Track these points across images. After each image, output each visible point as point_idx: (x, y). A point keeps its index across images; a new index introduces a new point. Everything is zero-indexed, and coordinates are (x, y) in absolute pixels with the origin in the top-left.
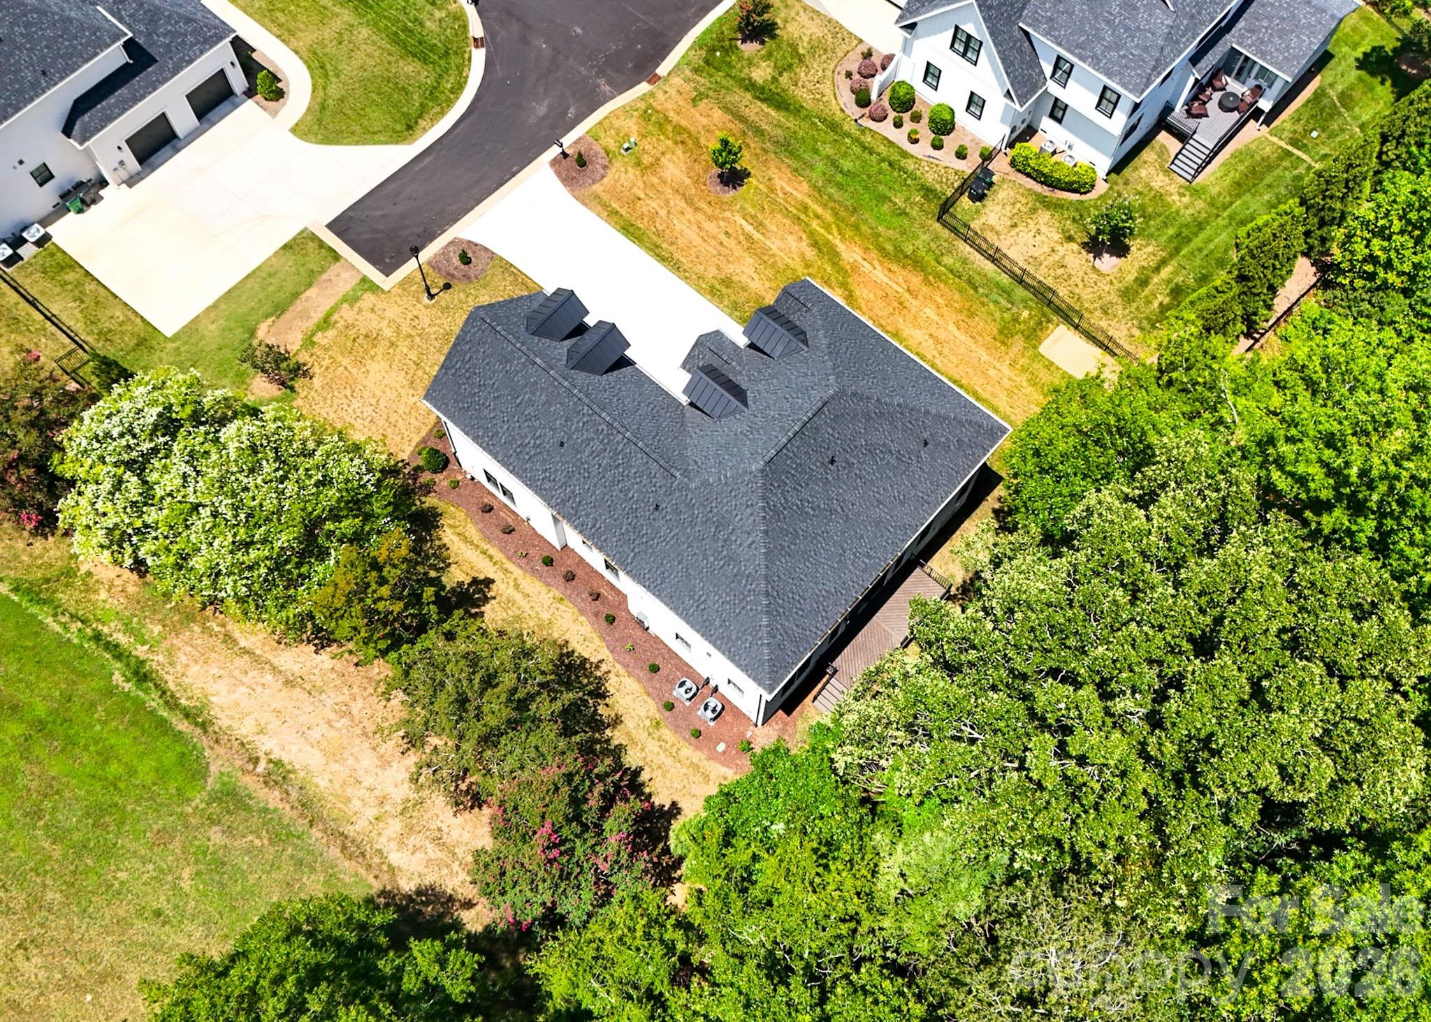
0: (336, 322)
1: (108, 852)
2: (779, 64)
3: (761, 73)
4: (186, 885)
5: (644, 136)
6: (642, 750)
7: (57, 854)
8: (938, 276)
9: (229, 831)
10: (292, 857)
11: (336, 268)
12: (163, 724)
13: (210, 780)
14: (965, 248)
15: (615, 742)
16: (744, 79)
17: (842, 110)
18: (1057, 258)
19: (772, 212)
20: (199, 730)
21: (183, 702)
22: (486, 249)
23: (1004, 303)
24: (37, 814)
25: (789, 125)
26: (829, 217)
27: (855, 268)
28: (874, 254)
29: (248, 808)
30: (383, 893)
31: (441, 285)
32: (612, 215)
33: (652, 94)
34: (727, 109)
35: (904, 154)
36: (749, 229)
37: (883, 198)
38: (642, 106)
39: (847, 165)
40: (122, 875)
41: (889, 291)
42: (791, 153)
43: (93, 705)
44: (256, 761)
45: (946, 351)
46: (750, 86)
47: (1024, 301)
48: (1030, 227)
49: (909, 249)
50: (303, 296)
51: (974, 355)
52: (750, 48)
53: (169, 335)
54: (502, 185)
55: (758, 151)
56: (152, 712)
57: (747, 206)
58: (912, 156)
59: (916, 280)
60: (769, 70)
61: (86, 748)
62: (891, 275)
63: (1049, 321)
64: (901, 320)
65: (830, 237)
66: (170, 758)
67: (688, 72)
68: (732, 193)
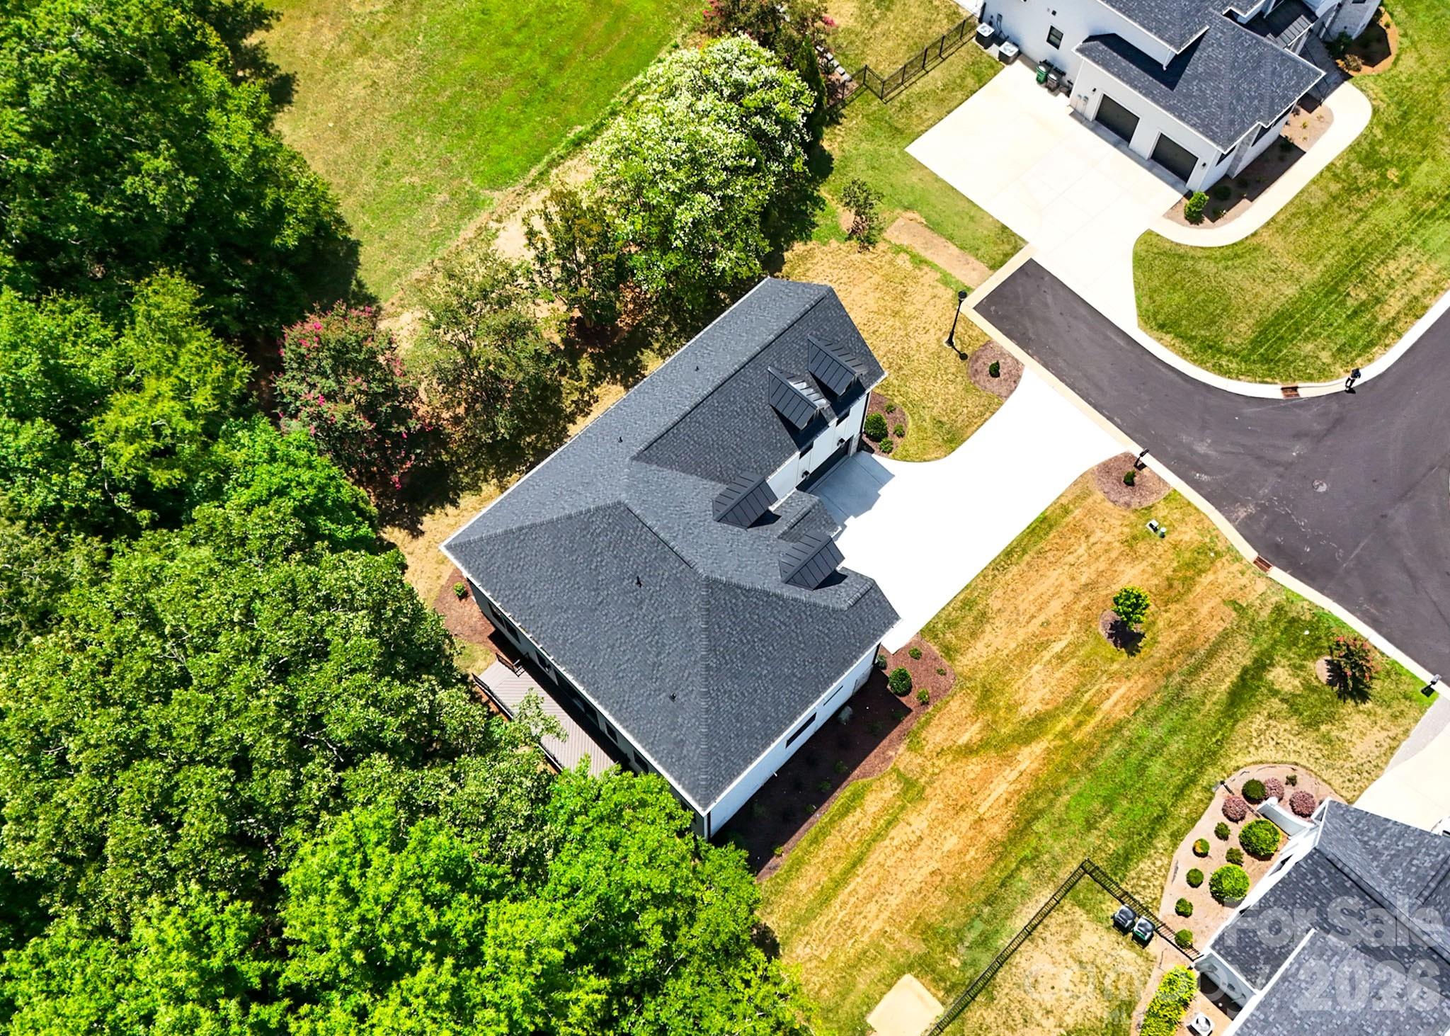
0: (920, 269)
1: (438, 131)
2: (1299, 700)
3: (1281, 676)
4: (406, 180)
5: (1175, 547)
6: (475, 509)
7: (439, 100)
8: (1002, 857)
9: (444, 205)
10: (418, 247)
11: (983, 267)
12: (538, 159)
13: (488, 192)
14: (1044, 895)
15: (484, 486)
16: (1272, 658)
17: (1238, 768)
18: (1038, 1016)
19: (1082, 675)
20: (528, 182)
21: (554, 171)
22: (1011, 392)
23: (971, 936)
24: (472, 85)
25: (1208, 705)
26: (1077, 737)
27: (1009, 761)
28: (1031, 787)
29: (462, 218)
30: (380, 309)
31: (966, 352)
32: (1062, 509)
33: (1238, 558)
34: (1225, 636)
35: (1177, 837)
36: (1057, 647)
37: (1109, 804)
38: (1220, 547)
39: (1156, 767)
40: (418, 140)
41: (980, 796)
42: (1168, 704)
43: (559, 115)
44: (499, 221)
45: (900, 854)
46: (1261, 664)
47: (974, 963)
48: (1082, 986)
49: (1039, 826)
50: (949, 244)
51: (896, 887)
52: (1320, 669)
53: (907, 150)
54: (1095, 407)
55: (1166, 666)
56: (547, 152)
57: (1088, 648)
58: (1175, 846)
59: (996, 830)
60: (1288, 688)
61: (523, 112)
62: (1002, 801)
63: (948, 991)
64: (941, 806)
65: (1050, 737)
66: (510, 165)
67: (1274, 599)
68: (1104, 634)
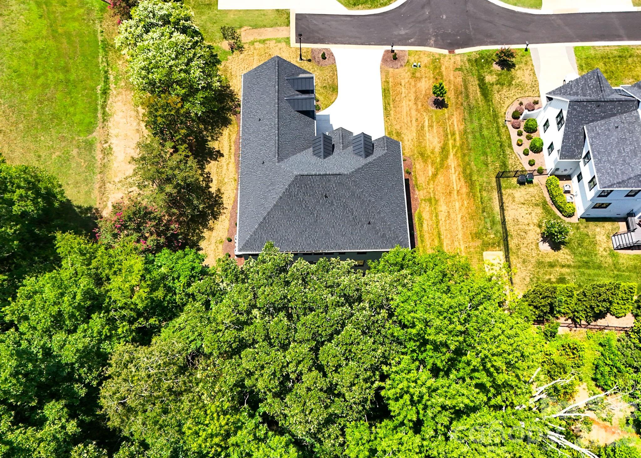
0: (266, 44)
1: (46, 129)
2: (500, 81)
3: (490, 79)
4: (54, 156)
5: (426, 67)
6: (209, 245)
7: (34, 117)
8: (474, 196)
9: (79, 154)
10: (86, 176)
11: (285, 28)
12: (96, 110)
13: (90, 136)
14: (495, 195)
15: (203, 235)
16: (482, 76)
17: (505, 113)
18: (527, 228)
19: (441, 126)
20: (102, 120)
21: (107, 109)
22: (335, 59)
23: (489, 225)
24: (41, 103)
25: (480, 103)
26: (458, 144)
27: (448, 167)
28: (461, 169)
29: (91, 152)
30: (96, 209)
31: (308, 58)
32: (386, 82)
33: (445, 56)
34: (464, 81)
35: (510, 146)
36: (426, 124)
37: (485, 154)
38: (437, 56)
39: (485, 132)
40: (42, 138)
41: (451, 185)
42: (470, 113)
43: (86, 89)
44: (106, 142)
45: (448, 222)
46: (481, 80)
47: (497, 231)
48: (529, 209)
49: (475, 178)
50: (266, 29)
51: (457, 232)
52: (496, 67)
53: (219, 9)
54: (362, 44)
55: (459, 102)
56: (97, 104)
57: (434, 117)
58: (512, 149)
59: (464, 190)
60: (494, 80)
61: (71, 98)
62: (458, 180)
63: (499, 246)
64: (444, 198)
65: (451, 151)
66: (87, 120)
67: (465, 59)
68: (434, 108)
